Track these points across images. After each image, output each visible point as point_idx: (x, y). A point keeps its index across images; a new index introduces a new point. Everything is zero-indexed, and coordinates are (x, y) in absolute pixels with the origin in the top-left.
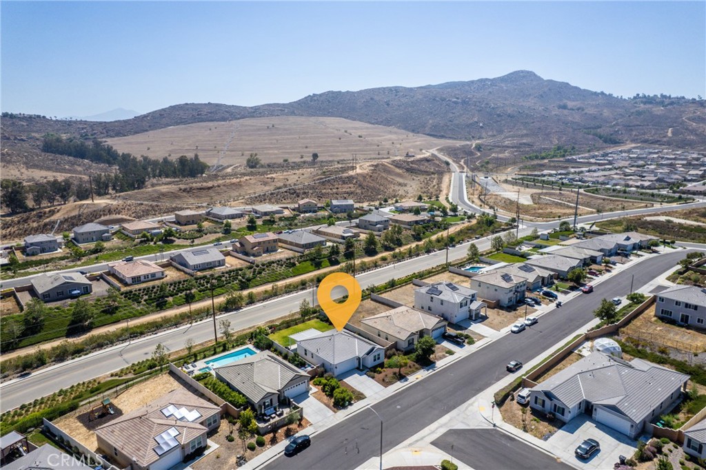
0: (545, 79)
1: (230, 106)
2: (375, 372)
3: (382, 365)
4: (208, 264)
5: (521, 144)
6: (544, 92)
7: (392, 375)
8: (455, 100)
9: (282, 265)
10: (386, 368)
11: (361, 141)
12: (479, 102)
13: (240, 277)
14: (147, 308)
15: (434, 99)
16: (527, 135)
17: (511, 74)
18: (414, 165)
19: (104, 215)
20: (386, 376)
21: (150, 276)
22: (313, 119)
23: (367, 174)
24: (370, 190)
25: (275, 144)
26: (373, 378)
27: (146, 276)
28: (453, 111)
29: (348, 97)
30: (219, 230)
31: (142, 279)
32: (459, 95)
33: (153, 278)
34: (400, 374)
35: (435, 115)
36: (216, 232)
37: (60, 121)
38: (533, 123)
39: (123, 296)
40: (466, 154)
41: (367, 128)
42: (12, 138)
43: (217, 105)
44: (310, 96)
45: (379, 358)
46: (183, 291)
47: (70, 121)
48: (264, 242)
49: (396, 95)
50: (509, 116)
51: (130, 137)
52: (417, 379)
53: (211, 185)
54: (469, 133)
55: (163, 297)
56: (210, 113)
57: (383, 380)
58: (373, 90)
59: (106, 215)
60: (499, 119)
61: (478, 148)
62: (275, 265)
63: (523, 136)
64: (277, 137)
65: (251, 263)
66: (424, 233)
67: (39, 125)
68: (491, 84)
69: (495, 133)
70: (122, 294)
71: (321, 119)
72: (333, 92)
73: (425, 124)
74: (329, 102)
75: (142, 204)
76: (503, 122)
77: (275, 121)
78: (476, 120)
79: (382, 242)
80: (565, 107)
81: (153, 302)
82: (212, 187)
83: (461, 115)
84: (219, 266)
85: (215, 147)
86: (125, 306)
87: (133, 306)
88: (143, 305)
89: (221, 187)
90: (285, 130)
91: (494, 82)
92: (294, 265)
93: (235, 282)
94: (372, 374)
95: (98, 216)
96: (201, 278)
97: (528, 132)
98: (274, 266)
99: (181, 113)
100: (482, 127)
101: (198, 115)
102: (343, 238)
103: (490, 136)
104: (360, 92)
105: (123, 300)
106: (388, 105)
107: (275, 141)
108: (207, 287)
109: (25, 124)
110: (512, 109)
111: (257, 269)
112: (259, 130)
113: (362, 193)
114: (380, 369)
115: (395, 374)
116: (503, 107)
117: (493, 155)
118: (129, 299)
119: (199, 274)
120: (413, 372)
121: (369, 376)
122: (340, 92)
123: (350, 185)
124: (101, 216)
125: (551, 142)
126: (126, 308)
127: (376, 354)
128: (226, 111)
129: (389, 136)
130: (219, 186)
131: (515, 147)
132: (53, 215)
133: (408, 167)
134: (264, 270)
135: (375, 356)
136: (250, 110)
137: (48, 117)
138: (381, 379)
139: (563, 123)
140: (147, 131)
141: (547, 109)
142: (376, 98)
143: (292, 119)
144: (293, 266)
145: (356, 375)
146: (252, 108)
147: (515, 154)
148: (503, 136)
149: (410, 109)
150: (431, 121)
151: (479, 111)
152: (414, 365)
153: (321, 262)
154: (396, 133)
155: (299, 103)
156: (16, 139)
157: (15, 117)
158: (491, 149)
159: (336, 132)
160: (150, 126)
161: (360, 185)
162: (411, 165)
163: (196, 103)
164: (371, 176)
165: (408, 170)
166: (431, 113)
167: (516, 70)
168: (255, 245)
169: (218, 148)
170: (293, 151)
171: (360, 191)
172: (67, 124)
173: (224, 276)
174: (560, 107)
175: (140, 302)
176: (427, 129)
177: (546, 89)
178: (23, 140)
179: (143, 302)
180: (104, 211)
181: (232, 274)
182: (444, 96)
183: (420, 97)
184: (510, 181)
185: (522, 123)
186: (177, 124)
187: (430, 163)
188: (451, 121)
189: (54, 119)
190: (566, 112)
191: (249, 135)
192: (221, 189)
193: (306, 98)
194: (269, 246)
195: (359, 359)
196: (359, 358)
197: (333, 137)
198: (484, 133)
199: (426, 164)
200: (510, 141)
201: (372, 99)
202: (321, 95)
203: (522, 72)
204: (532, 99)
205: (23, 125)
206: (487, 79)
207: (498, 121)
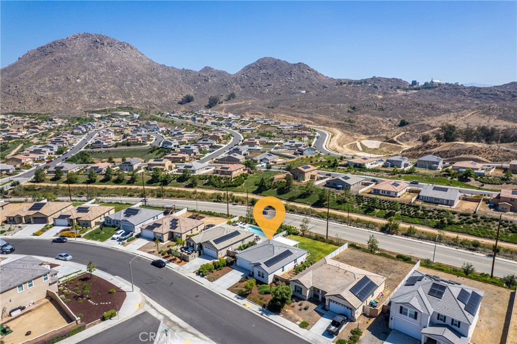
4: (436, 199)
9: (505, 227)
14: (358, 209)
19: (465, 154)
21: (386, 192)
27: (384, 191)
31: (381, 192)
33: (388, 195)
46: (391, 209)
55: (374, 207)
59: (466, 154)
62: (497, 223)
65: (474, 212)
81: (366, 208)
84: (446, 205)
87: (354, 205)
96: (413, 206)
98: (493, 224)
105: (353, 200)
108: (410, 214)
111: (472, 219)
118: (357, 200)
119: (419, 203)
124: (462, 154)
126: (349, 204)
134: (477, 222)
179: (361, 205)
180: (466, 151)
181: (442, 213)
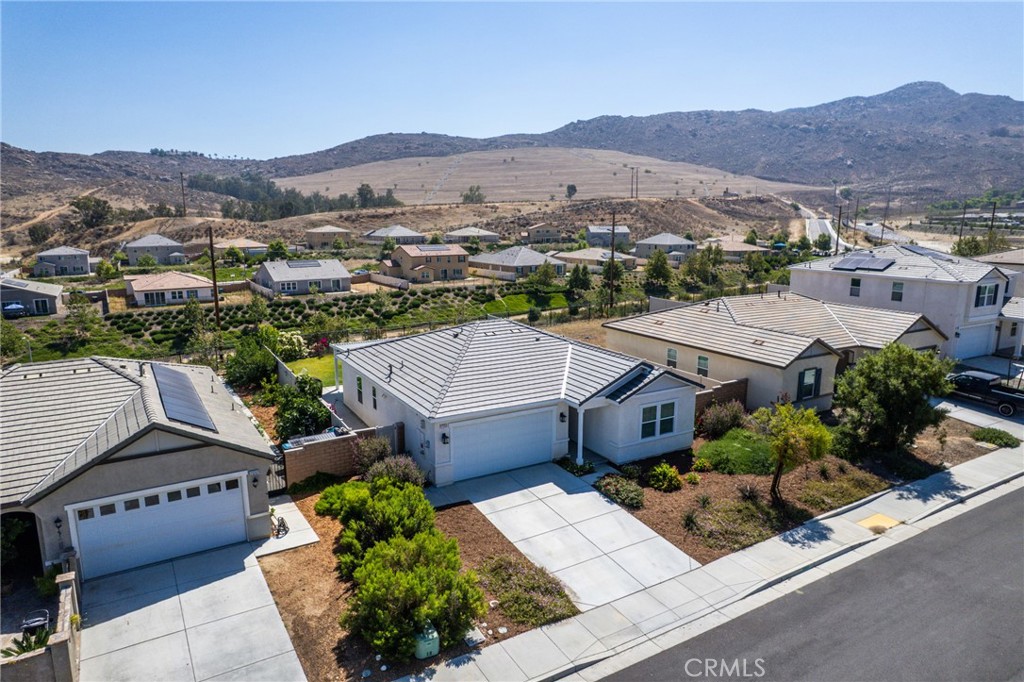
0: (962, 94)
1: (453, 138)
2: (644, 482)
3: (682, 459)
4: (312, 282)
5: (922, 190)
6: (963, 113)
7: (732, 502)
8: (806, 126)
9: (465, 297)
10: (702, 470)
11: (651, 178)
12: (846, 128)
13: (370, 310)
14: (151, 348)
15: (770, 126)
16: (932, 177)
17: (902, 88)
18: (737, 207)
19: (198, 236)
20: (705, 503)
21: (185, 295)
22: (575, 151)
23: (657, 203)
24: (661, 226)
25: (512, 181)
26: (633, 506)
27: (177, 293)
28: (801, 144)
29: (632, 124)
30: (371, 255)
31: (168, 296)
32: (811, 119)
34: (778, 502)
35: (770, 150)
36: (366, 258)
37: (221, 160)
38: (944, 157)
39: (108, 323)
40: (826, 200)
41: (659, 165)
42: (153, 177)
43: (434, 136)
44: (572, 123)
45: (667, 426)
46: (241, 323)
47: (234, 161)
48: (438, 258)
49: (708, 122)
50: (899, 148)
51: (307, 177)
52: (878, 531)
53: (391, 212)
54: (828, 176)
56: (424, 145)
57: (689, 522)
58: (671, 114)
59: (201, 237)
60: (879, 154)
61: (846, 194)
62: (451, 295)
63: (925, 177)
64: (517, 173)
65: (400, 288)
66: (767, 271)
67: (194, 164)
68: (865, 105)
69: (873, 175)
70: (107, 319)
71: (587, 151)
72: (608, 117)
73: (754, 162)
74: (602, 131)
75: (266, 226)
76: (888, 158)
77: (518, 153)
78: (840, 155)
79: (682, 277)
80: (1003, 133)
81: (167, 339)
82: (391, 215)
83: (814, 149)
84: (335, 291)
85: (423, 186)
86: (105, 341)
87: (123, 342)
88: (147, 342)
89: (408, 215)
90: (531, 164)
91: (870, 101)
92: (491, 298)
93: (358, 317)
94: (631, 487)
95: (187, 239)
96: (287, 305)
97: (934, 172)
98: (447, 297)
99: (382, 145)
100: (850, 167)
101: (405, 148)
102: (600, 263)
103: (866, 179)
104: (651, 117)
105: (104, 330)
106: (694, 135)
107: (514, 178)
108: (294, 321)
109: (176, 163)
110: (904, 138)
111: (412, 298)
112: (491, 164)
113: (646, 229)
114: (672, 471)
115: (750, 496)
116: (888, 135)
117: (872, 205)
118: (120, 328)
119: (285, 298)
120: (847, 500)
121: (611, 497)
122: (619, 117)
123: (625, 216)
124: (192, 237)
125: (979, 187)
126: (105, 344)
127: (656, 398)
128: (447, 144)
129: (696, 176)
130: (403, 214)
131: (912, 194)
132: (119, 233)
133: (727, 208)
134: (425, 301)
135: (649, 412)
136: (482, 143)
137: (206, 155)
138: (677, 516)
139: (1002, 157)
140: (331, 169)
141: (969, 137)
142: (675, 125)
143: (542, 151)
144: (489, 301)
145: (549, 489)
146: (485, 140)
147: (913, 203)
148: (888, 179)
149: (730, 141)
150: (763, 159)
151: (845, 142)
152: (842, 470)
153: (550, 298)
154: (706, 173)
155: (555, 133)
156: (157, 178)
157: (165, 155)
158: (867, 198)
159: (609, 166)
160: (336, 164)
161: (643, 217)
162: (732, 206)
163: (404, 132)
164: (663, 206)
165: (726, 212)
166: (764, 147)
167: (910, 82)
168: (417, 261)
169: (427, 187)
170: (539, 190)
171: (642, 226)
172: (231, 164)
173: (336, 305)
174: (992, 134)
175: (142, 335)
176: (756, 169)
177: (965, 108)
178: (166, 180)
179: (147, 336)
180: (198, 230)
181: (355, 302)
182: (786, 122)
183: (747, 123)
184: (919, 226)
185: (923, 158)
186: (376, 160)
187: (765, 205)
188: (796, 158)
189: (214, 157)
190: (1005, 140)
191: (475, 171)
192: (407, 218)
193: (566, 126)
194: (450, 268)
195: (570, 415)
196: (573, 412)
197: (603, 172)
198: (854, 176)
199: (759, 206)
200: (902, 185)
201: (669, 126)
202: (589, 122)
203: (921, 83)
204: (939, 125)
205: (174, 165)
206: (858, 98)
207: (878, 157)
